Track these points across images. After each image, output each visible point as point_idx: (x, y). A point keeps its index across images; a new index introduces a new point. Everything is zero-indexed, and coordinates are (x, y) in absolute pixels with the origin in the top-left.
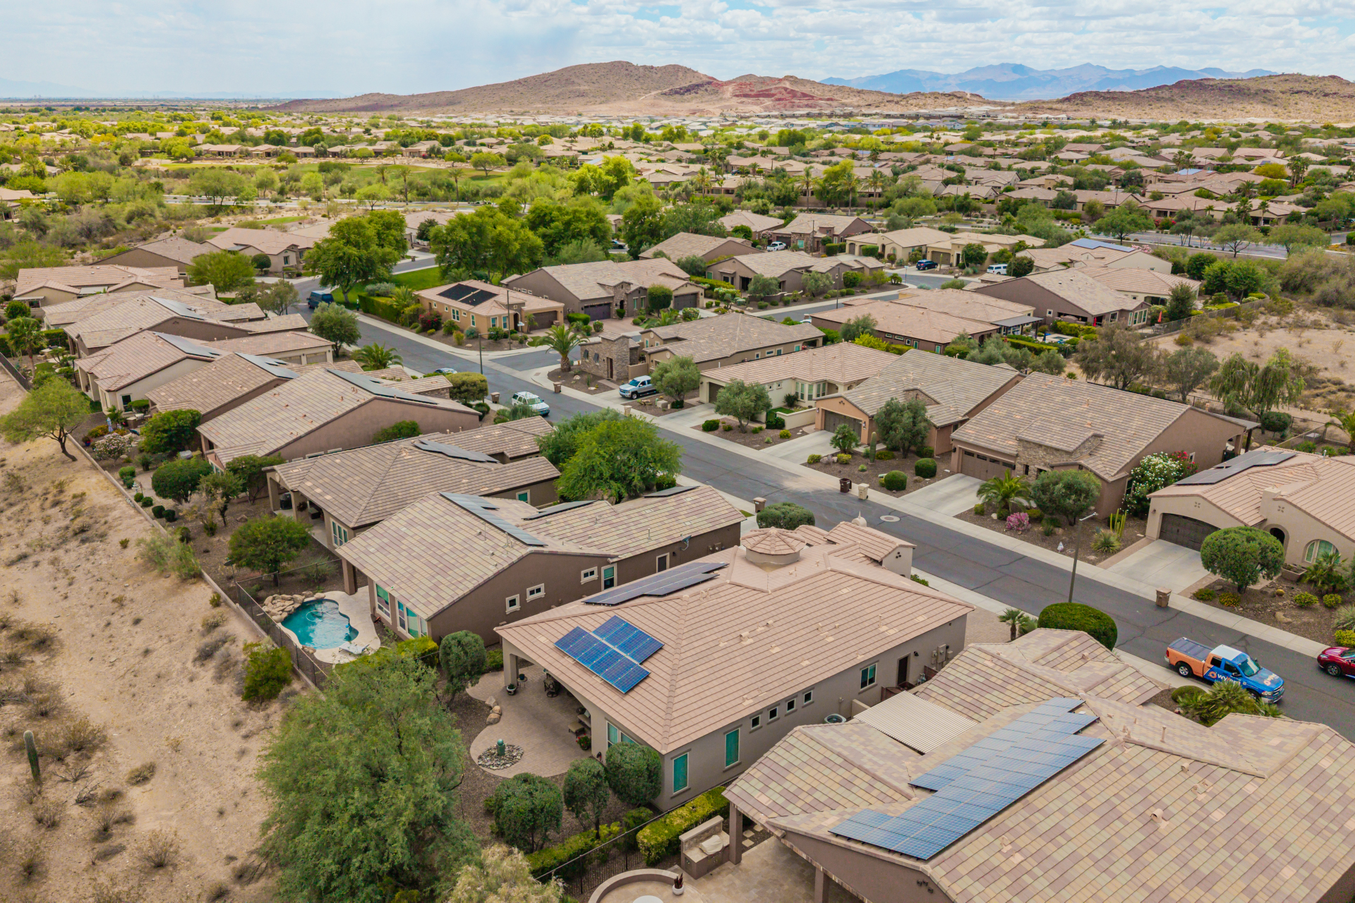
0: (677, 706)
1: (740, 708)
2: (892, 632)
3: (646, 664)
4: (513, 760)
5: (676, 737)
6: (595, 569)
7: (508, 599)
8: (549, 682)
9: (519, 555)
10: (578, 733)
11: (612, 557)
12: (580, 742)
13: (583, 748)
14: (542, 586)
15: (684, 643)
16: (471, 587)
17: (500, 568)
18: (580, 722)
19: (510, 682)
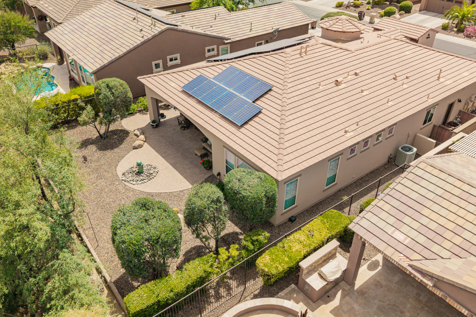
0: (287, 138)
1: (343, 139)
2: (448, 82)
3: (258, 102)
4: (150, 176)
5: (289, 165)
6: (215, 47)
7: (154, 63)
8: (181, 119)
9: (160, 30)
10: (202, 156)
11: (227, 39)
12: (203, 164)
13: (206, 168)
14: (178, 56)
15: (290, 85)
16: (125, 51)
17: (146, 38)
18: (204, 148)
19: (153, 119)
